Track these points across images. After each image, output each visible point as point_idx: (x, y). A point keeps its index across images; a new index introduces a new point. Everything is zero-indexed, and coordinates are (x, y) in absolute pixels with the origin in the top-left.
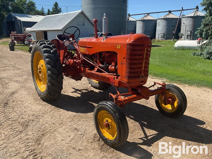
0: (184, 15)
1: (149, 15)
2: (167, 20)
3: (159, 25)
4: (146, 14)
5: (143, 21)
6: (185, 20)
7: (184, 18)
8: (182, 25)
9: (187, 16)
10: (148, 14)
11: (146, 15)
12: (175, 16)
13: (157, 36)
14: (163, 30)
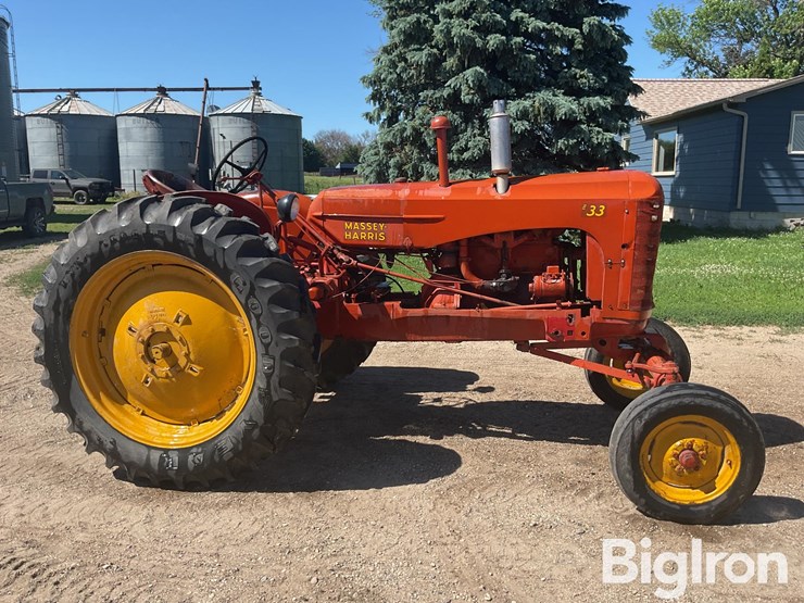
0: (218, 108)
1: (77, 96)
2: (157, 121)
3: (128, 138)
4: (61, 90)
5: (59, 119)
6: (223, 124)
7: (220, 118)
8: (216, 140)
9: (230, 112)
10: (74, 93)
11: (64, 95)
12: (183, 107)
13: (126, 180)
14: (150, 158)
